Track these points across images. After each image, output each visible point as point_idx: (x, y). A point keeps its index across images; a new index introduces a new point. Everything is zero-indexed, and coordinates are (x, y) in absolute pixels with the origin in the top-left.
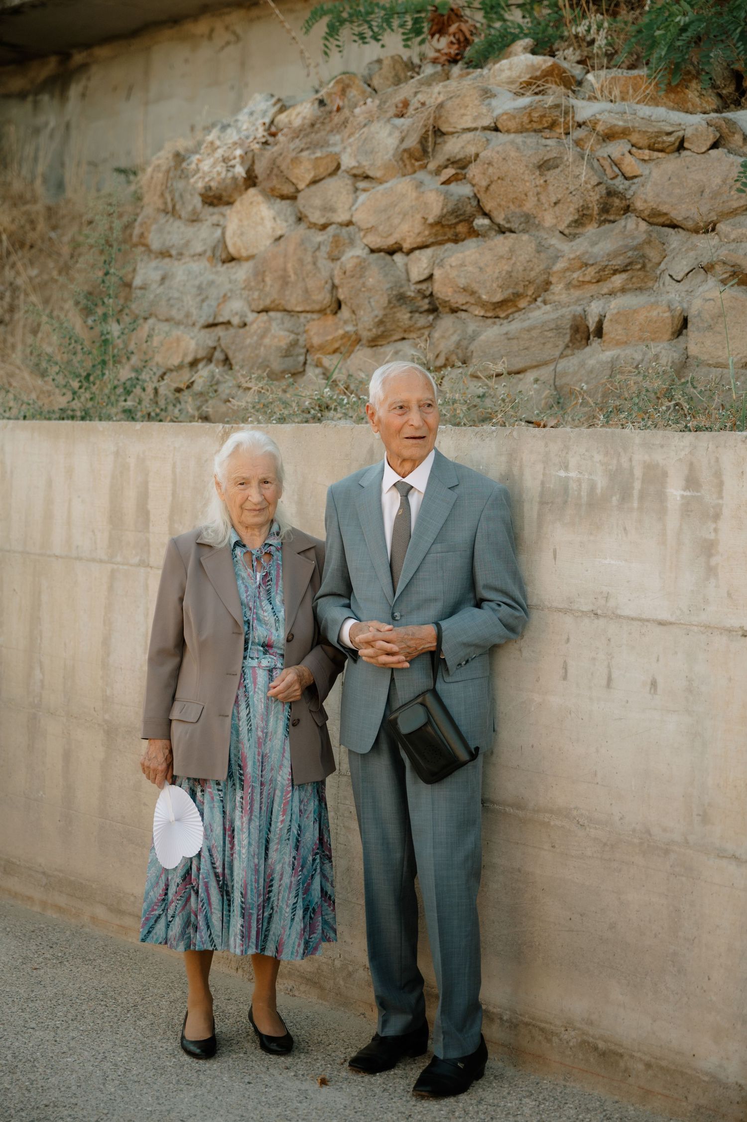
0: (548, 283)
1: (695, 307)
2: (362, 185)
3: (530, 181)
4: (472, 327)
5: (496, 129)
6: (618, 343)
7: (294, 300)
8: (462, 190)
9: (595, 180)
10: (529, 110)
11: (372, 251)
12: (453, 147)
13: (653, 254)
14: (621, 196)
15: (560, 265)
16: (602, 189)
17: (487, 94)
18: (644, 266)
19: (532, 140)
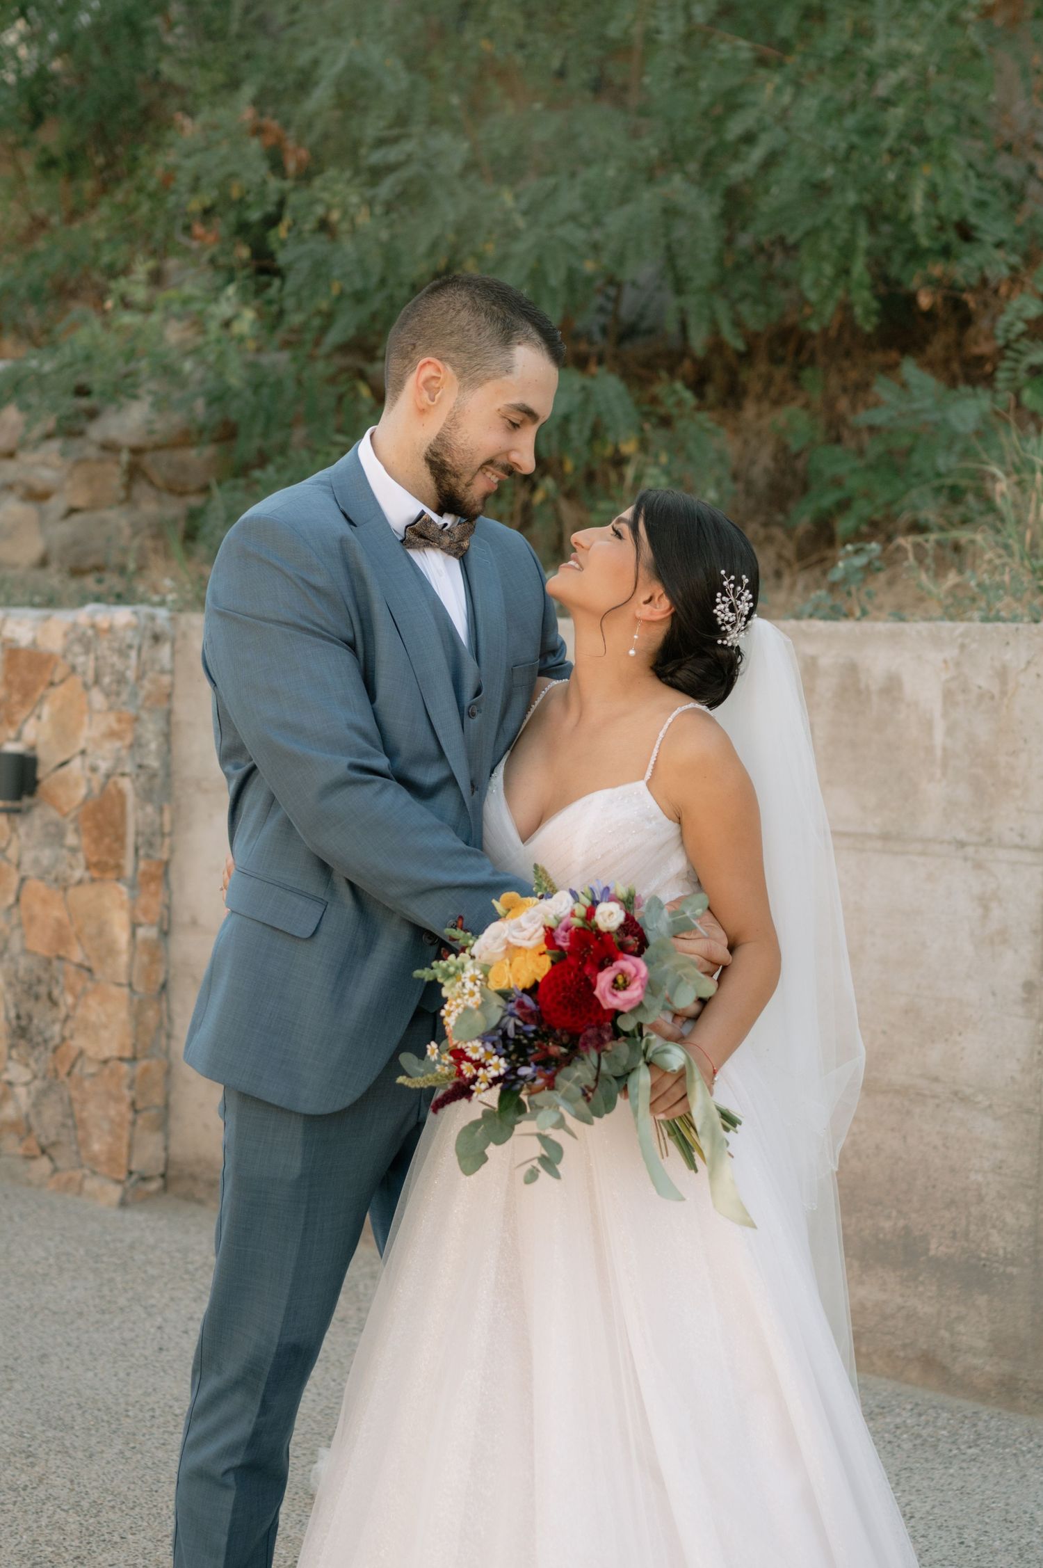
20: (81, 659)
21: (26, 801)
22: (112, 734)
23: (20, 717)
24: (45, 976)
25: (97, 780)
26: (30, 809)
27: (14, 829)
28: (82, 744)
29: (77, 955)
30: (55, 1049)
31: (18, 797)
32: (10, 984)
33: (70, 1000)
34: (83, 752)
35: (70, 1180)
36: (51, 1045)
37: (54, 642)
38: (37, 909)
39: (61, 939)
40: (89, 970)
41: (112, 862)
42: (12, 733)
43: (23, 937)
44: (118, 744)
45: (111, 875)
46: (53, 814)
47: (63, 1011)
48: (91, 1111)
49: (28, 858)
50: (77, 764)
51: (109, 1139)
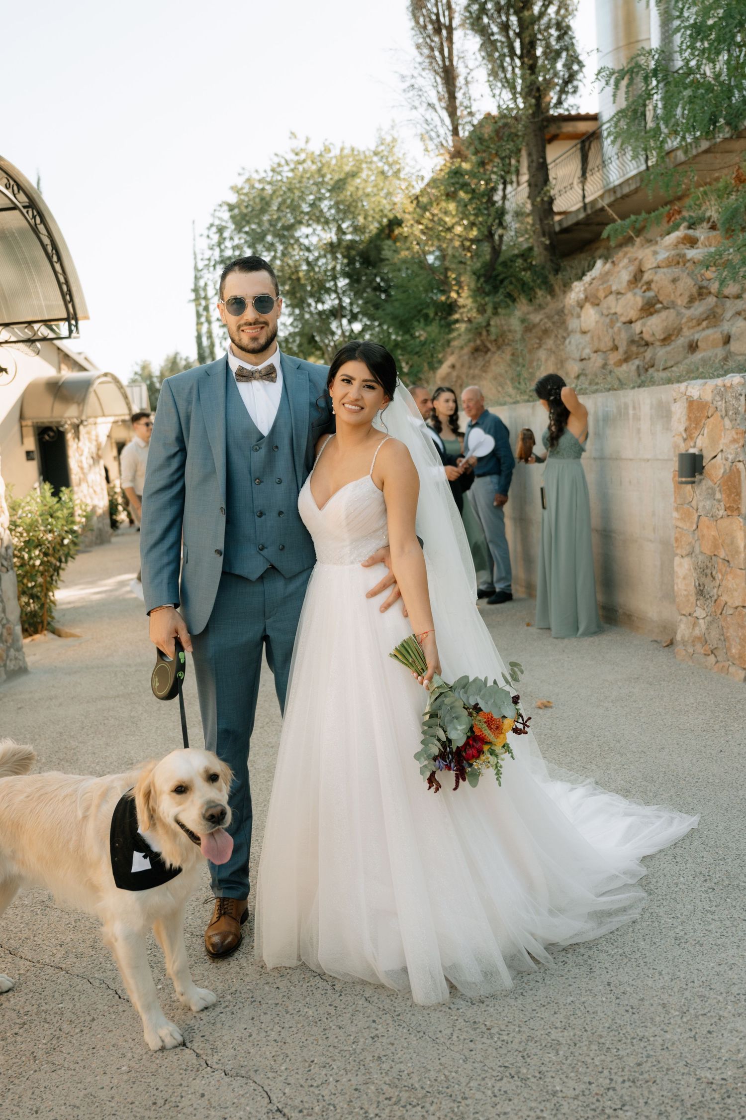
0: (681, 329)
1: (734, 331)
2: (619, 296)
3: (671, 287)
4: (658, 349)
5: (659, 267)
6: (705, 350)
7: (603, 347)
8: (650, 294)
9: (693, 283)
10: (668, 257)
11: (624, 323)
12: (646, 277)
13: (719, 311)
14: (706, 288)
15: (684, 320)
16: (697, 287)
17: (655, 253)
18: (714, 316)
19: (670, 270)
20: (720, 403)
21: (698, 477)
22: (734, 441)
23: (695, 435)
24: (710, 565)
25: (728, 464)
26: (701, 481)
27: (694, 492)
28: (721, 447)
29: (722, 554)
30: (716, 601)
31: (694, 476)
32: (695, 569)
33: (720, 577)
34: (722, 451)
35: (723, 666)
36: (714, 599)
37: (708, 397)
38: (705, 531)
39: (716, 546)
40: (728, 561)
41: (735, 506)
42: (692, 444)
43: (700, 545)
44: (737, 446)
45: (735, 513)
46: (710, 483)
47: (718, 582)
48: (731, 633)
49: (700, 506)
50: (719, 456)
51: (739, 647)
